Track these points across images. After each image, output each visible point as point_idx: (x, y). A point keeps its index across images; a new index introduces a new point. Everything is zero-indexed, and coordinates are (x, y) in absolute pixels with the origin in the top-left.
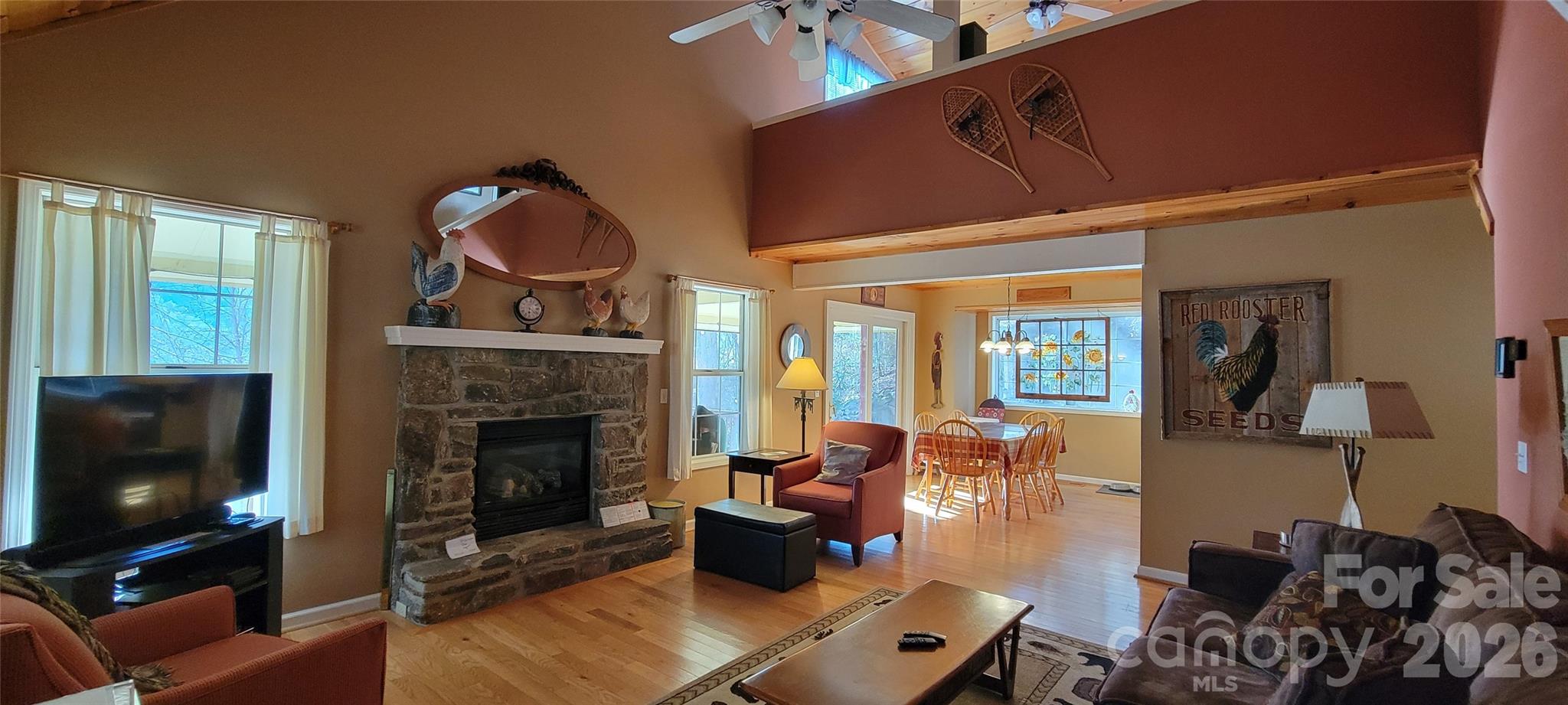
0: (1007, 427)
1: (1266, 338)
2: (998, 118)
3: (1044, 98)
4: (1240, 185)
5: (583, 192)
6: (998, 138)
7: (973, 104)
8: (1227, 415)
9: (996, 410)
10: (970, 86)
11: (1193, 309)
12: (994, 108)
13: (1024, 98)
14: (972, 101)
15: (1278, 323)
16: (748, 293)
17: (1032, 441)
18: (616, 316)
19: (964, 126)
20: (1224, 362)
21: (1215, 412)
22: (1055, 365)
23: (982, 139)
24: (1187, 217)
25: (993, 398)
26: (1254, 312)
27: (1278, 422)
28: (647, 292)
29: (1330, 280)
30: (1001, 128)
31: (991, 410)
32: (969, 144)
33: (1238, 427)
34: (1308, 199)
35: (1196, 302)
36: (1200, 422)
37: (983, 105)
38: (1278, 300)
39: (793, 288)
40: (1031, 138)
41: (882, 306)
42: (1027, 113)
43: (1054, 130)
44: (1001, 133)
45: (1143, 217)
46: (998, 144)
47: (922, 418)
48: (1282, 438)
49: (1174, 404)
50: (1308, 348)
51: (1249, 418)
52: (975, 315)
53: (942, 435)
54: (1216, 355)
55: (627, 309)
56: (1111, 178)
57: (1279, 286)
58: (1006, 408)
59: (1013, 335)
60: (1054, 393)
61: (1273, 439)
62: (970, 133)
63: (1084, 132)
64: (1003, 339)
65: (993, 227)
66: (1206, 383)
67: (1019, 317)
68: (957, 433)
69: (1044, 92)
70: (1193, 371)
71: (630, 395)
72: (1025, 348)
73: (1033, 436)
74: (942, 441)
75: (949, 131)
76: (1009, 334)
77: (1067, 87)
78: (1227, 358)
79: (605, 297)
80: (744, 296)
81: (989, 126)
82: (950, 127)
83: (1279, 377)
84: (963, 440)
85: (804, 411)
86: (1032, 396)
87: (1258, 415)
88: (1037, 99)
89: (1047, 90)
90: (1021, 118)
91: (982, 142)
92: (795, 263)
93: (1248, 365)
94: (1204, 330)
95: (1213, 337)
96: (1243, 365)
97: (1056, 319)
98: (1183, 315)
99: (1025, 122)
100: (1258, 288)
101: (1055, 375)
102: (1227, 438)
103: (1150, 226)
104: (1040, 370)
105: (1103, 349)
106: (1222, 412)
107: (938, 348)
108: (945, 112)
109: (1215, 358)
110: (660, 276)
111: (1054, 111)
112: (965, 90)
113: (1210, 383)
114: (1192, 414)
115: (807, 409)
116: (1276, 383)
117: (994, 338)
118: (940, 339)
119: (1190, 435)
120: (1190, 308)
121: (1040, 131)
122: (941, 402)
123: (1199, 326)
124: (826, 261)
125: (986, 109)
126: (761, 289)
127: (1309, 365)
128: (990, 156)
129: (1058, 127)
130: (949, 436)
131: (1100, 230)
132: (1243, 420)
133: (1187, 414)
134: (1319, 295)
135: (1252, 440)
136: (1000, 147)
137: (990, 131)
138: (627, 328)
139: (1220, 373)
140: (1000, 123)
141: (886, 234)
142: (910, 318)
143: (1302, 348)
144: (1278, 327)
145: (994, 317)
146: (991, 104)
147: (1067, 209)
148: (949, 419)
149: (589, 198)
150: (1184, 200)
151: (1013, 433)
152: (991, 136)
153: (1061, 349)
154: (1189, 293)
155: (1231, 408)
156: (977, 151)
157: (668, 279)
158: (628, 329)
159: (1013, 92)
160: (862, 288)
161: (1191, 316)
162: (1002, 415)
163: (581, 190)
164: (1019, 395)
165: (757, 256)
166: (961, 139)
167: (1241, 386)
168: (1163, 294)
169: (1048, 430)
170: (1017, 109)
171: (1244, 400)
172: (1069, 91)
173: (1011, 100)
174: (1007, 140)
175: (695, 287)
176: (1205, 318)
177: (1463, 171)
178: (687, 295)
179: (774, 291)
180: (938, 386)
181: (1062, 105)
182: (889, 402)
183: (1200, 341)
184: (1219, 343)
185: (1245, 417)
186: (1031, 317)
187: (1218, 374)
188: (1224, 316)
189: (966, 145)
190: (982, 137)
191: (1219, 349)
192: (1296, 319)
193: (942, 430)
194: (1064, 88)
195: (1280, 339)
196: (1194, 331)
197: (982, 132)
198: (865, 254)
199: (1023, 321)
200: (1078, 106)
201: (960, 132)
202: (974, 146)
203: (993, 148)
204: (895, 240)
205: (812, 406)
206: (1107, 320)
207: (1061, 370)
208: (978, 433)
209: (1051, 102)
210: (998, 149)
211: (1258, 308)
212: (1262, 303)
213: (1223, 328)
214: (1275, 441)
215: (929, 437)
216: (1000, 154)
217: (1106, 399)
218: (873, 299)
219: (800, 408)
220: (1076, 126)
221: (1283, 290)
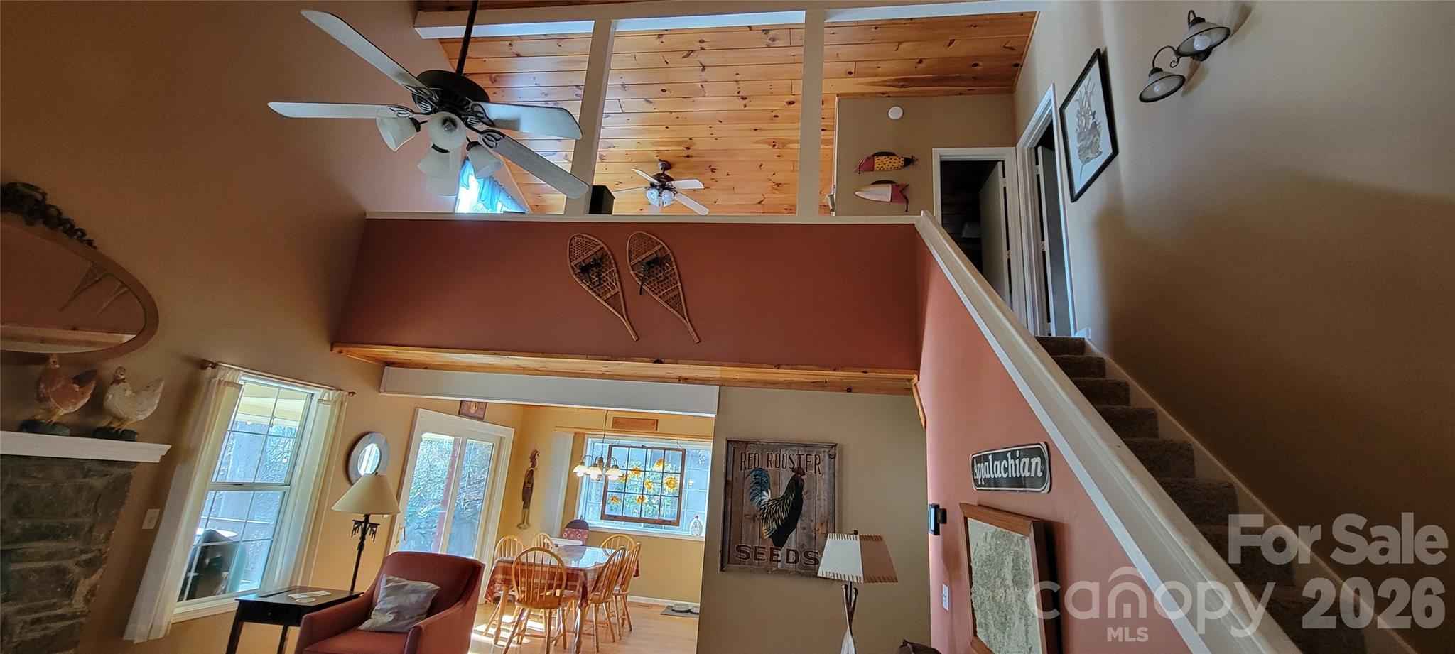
0: (589, 550)
1: (796, 486)
2: (615, 271)
3: (655, 264)
4: (787, 365)
5: (86, 238)
6: (613, 288)
7: (596, 253)
8: (768, 550)
9: (580, 531)
10: (594, 237)
11: (749, 457)
12: (613, 261)
13: (638, 259)
14: (595, 250)
15: (804, 474)
16: (318, 393)
17: (611, 567)
18: (97, 404)
19: (585, 270)
20: (768, 504)
21: (759, 547)
22: (638, 489)
23: (598, 285)
24: (750, 381)
25: (579, 518)
26: (790, 465)
27: (801, 557)
28: (160, 380)
29: (836, 444)
30: (617, 279)
31: (576, 532)
32: (588, 286)
33: (775, 561)
34: (826, 382)
35: (751, 451)
36: (748, 557)
37: (604, 256)
38: (805, 457)
39: (380, 392)
40: (640, 294)
41: (481, 419)
42: (639, 272)
43: (659, 292)
44: (616, 284)
45: (719, 376)
46: (613, 292)
47: (505, 541)
48: (803, 571)
49: (730, 540)
50: (822, 497)
51: (782, 553)
52: (573, 435)
53: (523, 564)
54: (762, 498)
55: (118, 400)
56: (698, 341)
57: (807, 446)
58: (590, 529)
59: (605, 461)
60: (635, 515)
61: (797, 572)
62: (590, 277)
63: (682, 297)
64: (595, 465)
65: (600, 364)
66: (754, 521)
67: (613, 441)
68: (538, 562)
69: (654, 259)
70: (746, 510)
71: (87, 520)
72: (614, 475)
73: (612, 562)
74: (523, 571)
75: (572, 272)
76: (601, 460)
77: (672, 259)
78: (770, 501)
79: (81, 380)
80: (313, 395)
81: (607, 275)
82: (572, 267)
83: (803, 518)
84: (544, 569)
85: (363, 538)
86: (615, 518)
87: (788, 551)
88: (649, 263)
89: (657, 258)
90: (634, 276)
91: (599, 287)
92: (388, 366)
93: (783, 508)
94: (755, 476)
95: (762, 482)
96: (780, 507)
97: (643, 447)
98: (742, 461)
99: (637, 279)
100: (792, 445)
101: (637, 498)
102: (767, 571)
103: (723, 384)
104: (624, 493)
105: (678, 478)
106: (764, 548)
107: (533, 466)
108: (570, 253)
109: (762, 500)
110: (189, 360)
111: (661, 277)
112: (590, 239)
113: (757, 522)
114: (742, 549)
115: (368, 536)
116: (801, 523)
117: (587, 463)
118: (536, 457)
119: (740, 568)
120: (747, 456)
121: (648, 290)
122: (527, 523)
123: (752, 472)
124: (426, 368)
125: (606, 260)
126: (338, 389)
127: (822, 510)
128: (605, 301)
129: (663, 290)
130: (530, 565)
131: (686, 380)
132: (778, 555)
133: (739, 549)
134: (830, 455)
135: (783, 572)
136: (614, 295)
137: (607, 280)
138: (111, 423)
139: (764, 514)
140: (617, 275)
141: (495, 354)
142: (509, 433)
143: (818, 496)
144: (804, 477)
145: (590, 439)
146: (611, 257)
147: (663, 360)
148: (532, 547)
149: (95, 248)
150: (749, 369)
151: (592, 559)
152: (608, 284)
153: (645, 474)
154: (747, 443)
155: (770, 544)
156: (594, 294)
157: (203, 364)
158: (113, 426)
159: (630, 252)
160: (462, 401)
161: (747, 462)
162: (586, 536)
163: (84, 234)
164: (604, 517)
165: (340, 352)
166: (582, 280)
167: (778, 525)
168: (728, 442)
169: (626, 555)
170: (632, 266)
171: (779, 538)
172: (674, 263)
173: (628, 259)
174: (620, 291)
175: (242, 379)
176: (756, 466)
177: (909, 380)
178: (227, 388)
179: (354, 393)
180: (526, 505)
181: (667, 273)
182: (472, 515)
183: (752, 485)
184: (765, 487)
185: (780, 553)
186: (622, 442)
187: (763, 514)
188: (770, 466)
189: (584, 287)
190: (600, 283)
191: (765, 493)
192: (815, 472)
193: (523, 559)
194: (670, 260)
195: (805, 487)
196: (748, 476)
197: (600, 279)
198: (470, 368)
199: (614, 446)
200: (680, 277)
201: (581, 274)
202: (592, 289)
203: (608, 295)
204: (503, 360)
205: (374, 533)
206: (684, 451)
207: (643, 494)
208: (560, 561)
209: (660, 268)
210: (612, 296)
211: (792, 461)
212: (795, 457)
213: (768, 475)
214: (798, 574)
215: (509, 565)
216: (612, 301)
217: (676, 523)
218: (473, 411)
219: (359, 534)
220: (676, 293)
221: (808, 449)
